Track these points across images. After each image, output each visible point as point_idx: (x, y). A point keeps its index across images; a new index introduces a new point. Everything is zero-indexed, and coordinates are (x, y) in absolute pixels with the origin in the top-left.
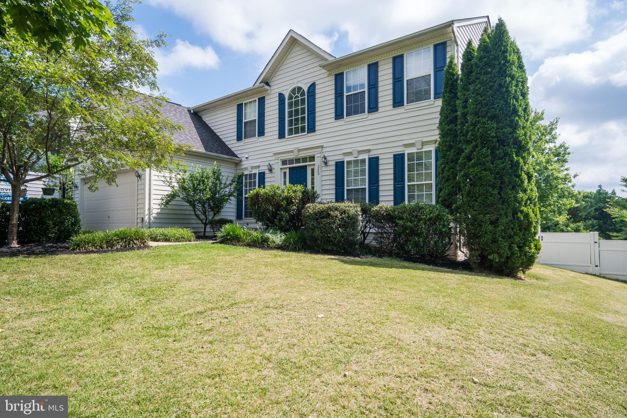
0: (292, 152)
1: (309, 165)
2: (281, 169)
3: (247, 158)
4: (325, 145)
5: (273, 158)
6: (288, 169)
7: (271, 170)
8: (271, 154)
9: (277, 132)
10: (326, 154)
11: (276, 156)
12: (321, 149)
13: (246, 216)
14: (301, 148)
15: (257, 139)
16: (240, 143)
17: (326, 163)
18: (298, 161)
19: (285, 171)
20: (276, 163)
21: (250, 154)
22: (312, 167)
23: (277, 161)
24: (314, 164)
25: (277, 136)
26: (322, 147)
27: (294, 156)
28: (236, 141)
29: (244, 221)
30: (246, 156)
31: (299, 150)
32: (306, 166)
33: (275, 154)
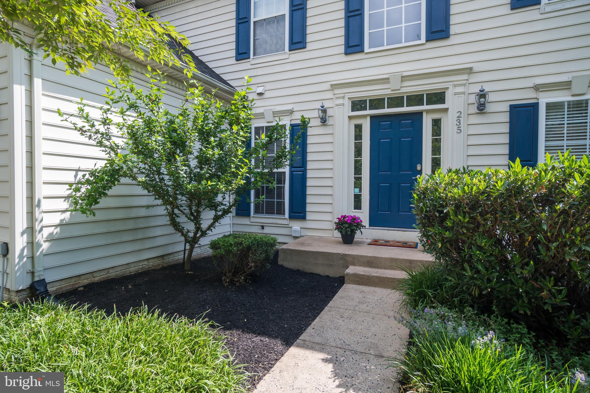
0: (386, 81)
1: (428, 111)
2: (350, 118)
3: (260, 94)
4: (477, 67)
5: (329, 95)
6: (368, 119)
7: (324, 121)
8: (327, 86)
9: (342, 41)
10: (487, 88)
11: (337, 91)
12: (465, 77)
13: (257, 211)
14: (405, 74)
15: (286, 56)
16: (244, 65)
17: (481, 108)
18: (396, 101)
19: (358, 122)
20: (337, 105)
21: (268, 86)
22: (436, 116)
23: (340, 101)
24: (446, 110)
25: (342, 49)
26: (470, 71)
27: (389, 92)
28: (233, 60)
29: (253, 220)
30: (260, 90)
31: (404, 78)
32: (420, 114)
33: (334, 87)
